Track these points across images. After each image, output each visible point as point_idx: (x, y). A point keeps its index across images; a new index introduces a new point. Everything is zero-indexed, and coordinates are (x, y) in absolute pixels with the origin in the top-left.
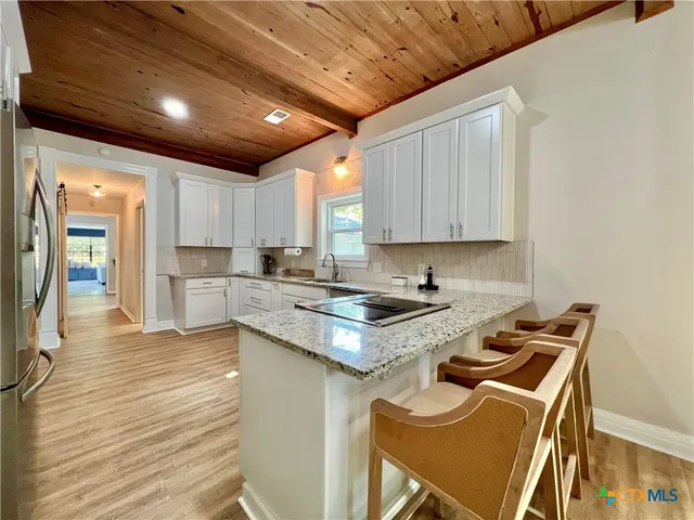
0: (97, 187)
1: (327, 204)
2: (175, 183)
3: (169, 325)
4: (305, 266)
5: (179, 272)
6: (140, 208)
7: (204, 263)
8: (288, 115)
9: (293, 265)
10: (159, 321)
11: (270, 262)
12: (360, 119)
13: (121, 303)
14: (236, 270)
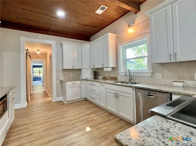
0: (38, 50)
1: (123, 47)
2: (62, 46)
3: (61, 99)
4: (112, 75)
5: (63, 79)
6: (51, 56)
7: (72, 75)
8: (107, 8)
9: (107, 75)
10: (57, 97)
11: (96, 74)
12: (141, 3)
13: (46, 89)
14: (84, 78)
